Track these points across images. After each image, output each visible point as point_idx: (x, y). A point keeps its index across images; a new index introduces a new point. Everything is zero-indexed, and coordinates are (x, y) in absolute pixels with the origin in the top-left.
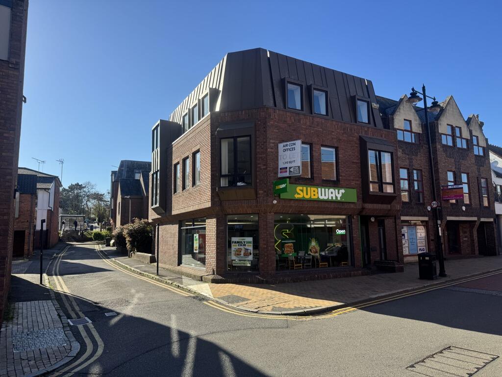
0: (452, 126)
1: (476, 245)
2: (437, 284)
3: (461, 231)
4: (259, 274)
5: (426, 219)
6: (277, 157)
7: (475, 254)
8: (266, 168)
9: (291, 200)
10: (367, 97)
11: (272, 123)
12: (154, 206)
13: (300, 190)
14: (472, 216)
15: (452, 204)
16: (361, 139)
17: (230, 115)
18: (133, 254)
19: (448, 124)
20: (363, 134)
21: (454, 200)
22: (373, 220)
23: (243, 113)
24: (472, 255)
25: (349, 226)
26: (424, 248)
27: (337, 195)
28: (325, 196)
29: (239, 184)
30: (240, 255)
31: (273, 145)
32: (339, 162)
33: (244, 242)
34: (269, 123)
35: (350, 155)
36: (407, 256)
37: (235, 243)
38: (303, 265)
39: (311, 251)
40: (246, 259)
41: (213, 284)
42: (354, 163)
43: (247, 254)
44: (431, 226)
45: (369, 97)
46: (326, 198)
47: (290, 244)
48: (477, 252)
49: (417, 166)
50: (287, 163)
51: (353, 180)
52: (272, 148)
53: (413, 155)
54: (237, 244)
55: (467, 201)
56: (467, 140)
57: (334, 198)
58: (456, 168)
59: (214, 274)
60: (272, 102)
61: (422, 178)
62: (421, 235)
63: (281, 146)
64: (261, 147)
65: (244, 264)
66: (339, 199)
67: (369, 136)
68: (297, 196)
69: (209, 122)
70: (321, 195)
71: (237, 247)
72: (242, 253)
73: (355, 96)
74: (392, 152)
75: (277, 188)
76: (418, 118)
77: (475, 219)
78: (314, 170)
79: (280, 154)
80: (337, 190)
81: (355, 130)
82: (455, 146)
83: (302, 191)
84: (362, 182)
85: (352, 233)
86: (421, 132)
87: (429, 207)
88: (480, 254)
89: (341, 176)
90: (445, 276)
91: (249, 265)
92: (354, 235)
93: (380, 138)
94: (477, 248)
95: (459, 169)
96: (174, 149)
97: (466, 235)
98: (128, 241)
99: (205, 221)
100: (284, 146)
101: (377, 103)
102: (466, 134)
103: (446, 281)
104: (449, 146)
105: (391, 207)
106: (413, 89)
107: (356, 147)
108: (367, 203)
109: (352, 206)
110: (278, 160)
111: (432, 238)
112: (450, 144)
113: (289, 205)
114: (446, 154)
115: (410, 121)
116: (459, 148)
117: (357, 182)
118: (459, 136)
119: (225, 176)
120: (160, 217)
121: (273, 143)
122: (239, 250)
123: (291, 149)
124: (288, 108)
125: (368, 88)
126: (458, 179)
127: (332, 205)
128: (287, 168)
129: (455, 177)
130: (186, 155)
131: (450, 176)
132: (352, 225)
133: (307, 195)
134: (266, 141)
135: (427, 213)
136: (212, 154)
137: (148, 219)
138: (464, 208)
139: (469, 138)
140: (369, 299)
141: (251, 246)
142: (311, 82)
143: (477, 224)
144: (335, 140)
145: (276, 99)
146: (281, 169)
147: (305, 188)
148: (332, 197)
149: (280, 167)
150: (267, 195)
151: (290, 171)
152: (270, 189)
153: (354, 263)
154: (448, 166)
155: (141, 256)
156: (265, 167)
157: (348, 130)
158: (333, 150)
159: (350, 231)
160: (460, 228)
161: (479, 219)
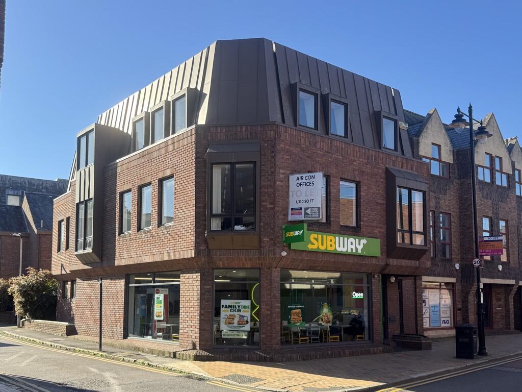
0: (491, 155)
1: (512, 316)
2: (481, 363)
3: (494, 299)
4: (260, 349)
5: (453, 280)
6: (288, 193)
7: (510, 329)
8: (274, 208)
9: (303, 251)
10: (394, 113)
11: (283, 146)
12: (81, 252)
13: (314, 238)
14: (509, 279)
15: (486, 261)
16: (387, 171)
17: (224, 131)
18: (26, 323)
19: (486, 153)
20: (390, 166)
21: (489, 256)
22: (393, 280)
23: (244, 130)
24: (506, 330)
25: (368, 287)
26: (449, 319)
27: (358, 246)
28: (344, 247)
29: (237, 228)
30: (233, 323)
31: (283, 176)
32: (360, 203)
33: (239, 307)
34: (279, 146)
35: (373, 194)
36: (427, 329)
37: (226, 307)
38: (310, 339)
39: (323, 321)
40: (241, 329)
41: (197, 362)
42: (379, 203)
43: (242, 323)
44: (458, 290)
45: (396, 114)
46: (344, 250)
47: (297, 311)
48: (512, 326)
49: (444, 209)
50: (302, 201)
51: (377, 227)
52: (282, 181)
53: (441, 193)
54: (229, 309)
55: (504, 258)
56: (508, 175)
57: (354, 251)
58: (493, 213)
59: (194, 348)
60: (279, 116)
61: (450, 225)
62: (445, 302)
63: (293, 178)
64: (268, 178)
65: (238, 335)
66: (360, 251)
67: (397, 168)
68: (310, 247)
69: (193, 138)
70: (339, 246)
71: (229, 313)
72: (236, 321)
73: (380, 112)
74: (425, 192)
75: (288, 235)
76: (449, 142)
77: (512, 282)
78: (331, 211)
79: (291, 189)
80: (357, 240)
81: (381, 159)
82: (493, 183)
83: (317, 239)
84: (388, 230)
85: (372, 297)
86: (452, 162)
87: (458, 265)
88: (516, 328)
89: (363, 221)
90: (485, 354)
91: (245, 337)
92: (374, 300)
93: (410, 171)
94: (512, 321)
95: (497, 214)
96: (119, 170)
97: (500, 303)
98: (20, 302)
99: (179, 277)
100: (298, 179)
101: (406, 122)
102: (507, 168)
103: (490, 361)
104: (486, 183)
105: (419, 263)
106: (458, 110)
107: (382, 182)
108: (392, 258)
109: (374, 261)
110: (288, 197)
111: (459, 306)
112: (488, 180)
113: (300, 258)
114: (483, 193)
115: (439, 146)
116: (498, 186)
117: (381, 230)
118: (499, 169)
119: (216, 216)
120: (90, 268)
121: (283, 174)
122: (231, 318)
123: (308, 184)
124: (300, 125)
125: (395, 99)
126: (495, 228)
127: (351, 260)
128: (301, 209)
129: (491, 225)
130: (146, 181)
131: (486, 224)
132: (372, 286)
133: (322, 245)
134: (275, 170)
135: (455, 272)
136: (197, 183)
137: (50, 270)
138: (500, 268)
139: (511, 173)
140: (411, 379)
141: (248, 311)
142: (326, 91)
143: (515, 289)
144: (357, 173)
145: (285, 112)
146: (292, 209)
147: (320, 236)
148: (352, 249)
149: (291, 206)
150: (275, 244)
151: (306, 214)
152: (278, 237)
153: (373, 337)
154: (484, 210)
155: (46, 325)
156: (272, 206)
157: (372, 159)
158: (354, 185)
159: (369, 296)
160: (494, 294)
161: (517, 282)
